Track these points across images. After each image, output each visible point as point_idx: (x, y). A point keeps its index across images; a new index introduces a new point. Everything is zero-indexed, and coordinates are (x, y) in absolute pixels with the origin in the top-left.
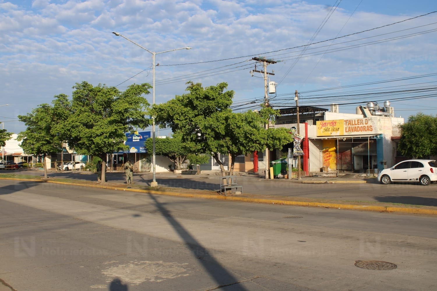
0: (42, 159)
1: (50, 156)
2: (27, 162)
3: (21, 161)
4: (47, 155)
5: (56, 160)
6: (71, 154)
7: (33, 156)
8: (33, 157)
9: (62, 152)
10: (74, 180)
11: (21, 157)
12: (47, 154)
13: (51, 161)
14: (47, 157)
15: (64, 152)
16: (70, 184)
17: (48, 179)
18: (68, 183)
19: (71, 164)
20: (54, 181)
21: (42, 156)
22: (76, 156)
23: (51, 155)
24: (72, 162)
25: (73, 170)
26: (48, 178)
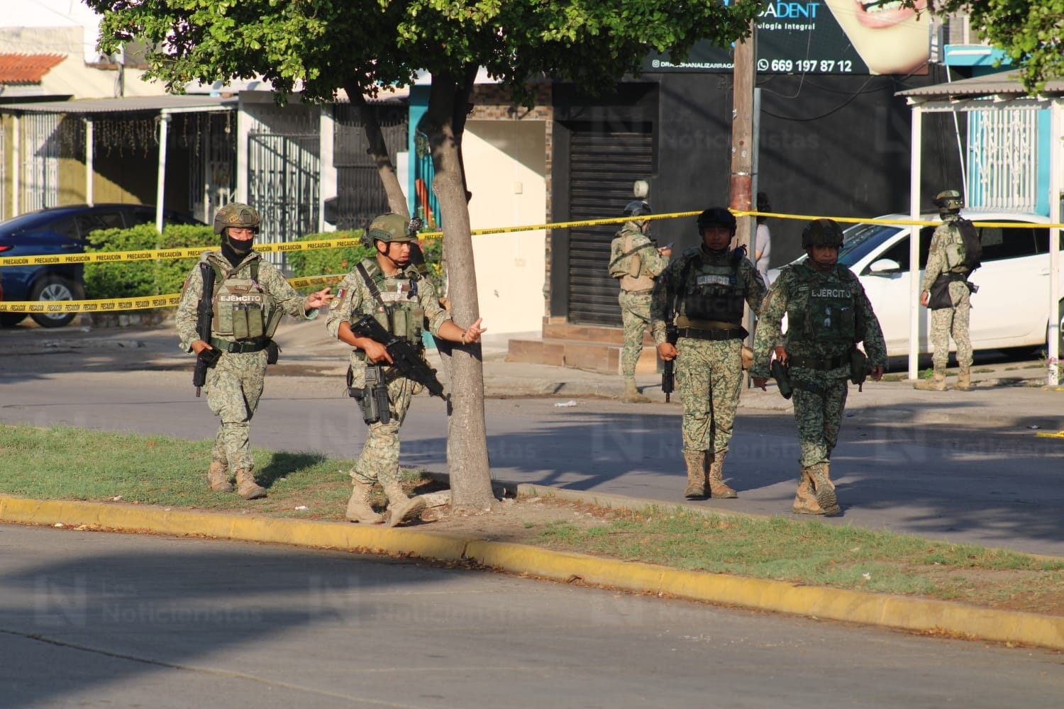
0: (404, 160)
1: (542, 116)
2: (149, 216)
3: (54, 202)
4: (489, 95)
5: (642, 188)
6: (895, 81)
7: (251, 102)
8: (246, 122)
9: (744, 49)
10: (950, 543)
11: (50, 125)
12: (482, 77)
13: (557, 210)
14: (488, 131)
15: (770, 46)
16: (884, 610)
17: (510, 513)
18: (840, 605)
19: (900, 253)
20: (606, 546)
21: (397, 111)
22: (981, 119)
23: (560, 98)
24: (911, 224)
25: (926, 363)
26: (503, 491)
